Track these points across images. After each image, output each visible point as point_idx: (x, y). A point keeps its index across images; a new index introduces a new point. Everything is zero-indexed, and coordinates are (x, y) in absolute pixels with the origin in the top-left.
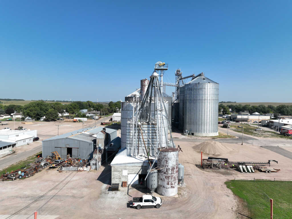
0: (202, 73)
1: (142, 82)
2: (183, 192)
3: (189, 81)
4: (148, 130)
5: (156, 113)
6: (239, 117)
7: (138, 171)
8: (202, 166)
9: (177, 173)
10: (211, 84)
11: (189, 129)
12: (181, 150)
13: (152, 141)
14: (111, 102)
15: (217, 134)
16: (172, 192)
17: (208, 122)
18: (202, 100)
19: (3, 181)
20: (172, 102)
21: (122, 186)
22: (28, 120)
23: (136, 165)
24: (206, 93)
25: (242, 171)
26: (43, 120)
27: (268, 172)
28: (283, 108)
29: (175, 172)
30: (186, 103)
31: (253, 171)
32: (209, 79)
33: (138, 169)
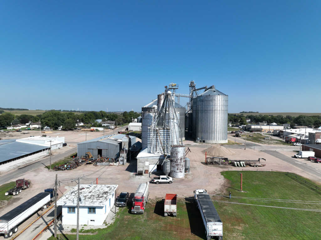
0: (213, 86)
1: (159, 96)
2: (188, 177)
3: (202, 93)
4: (164, 133)
5: (170, 121)
6: (253, 127)
7: (157, 162)
8: (206, 163)
9: (184, 163)
10: (221, 96)
11: (201, 137)
12: (190, 151)
13: (167, 142)
14: (125, 113)
15: (226, 142)
16: (181, 175)
17: (218, 130)
18: (212, 110)
19: (56, 171)
20: (186, 112)
21: (145, 173)
22: (47, 129)
23: (155, 158)
24: (216, 104)
25: (236, 166)
26: (61, 129)
27: (256, 166)
28: (300, 119)
29: (183, 161)
30: (198, 113)
31: (245, 166)
32: (219, 92)
33: (157, 161)
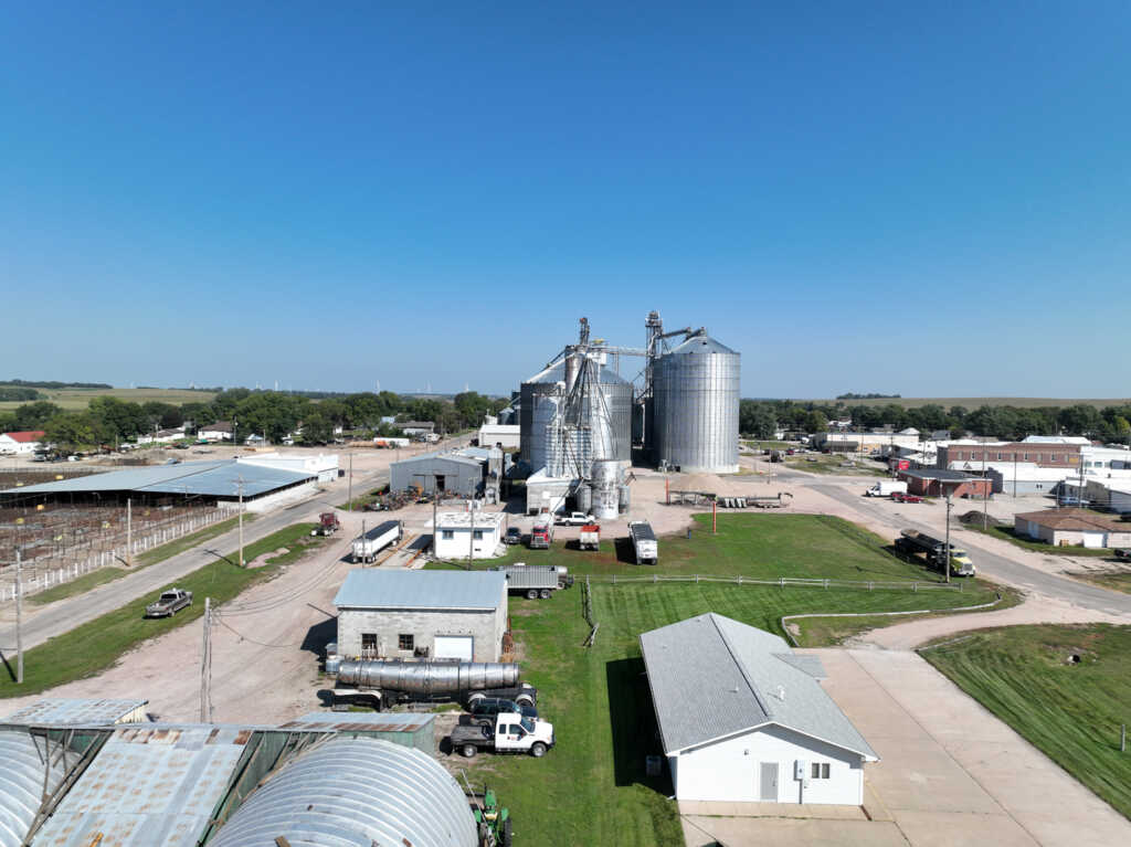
0: (703, 329)
4: (579, 438)
5: (590, 413)
6: (833, 438)
7: (565, 492)
8: (665, 503)
9: (617, 492)
10: (719, 355)
11: (670, 459)
15: (736, 469)
16: (610, 514)
18: (698, 391)
20: (636, 396)
21: (542, 512)
22: (256, 441)
23: (562, 485)
24: (708, 376)
25: (727, 506)
26: (293, 442)
27: (769, 507)
29: (614, 489)
30: (665, 397)
31: (745, 506)
32: (717, 343)
33: (564, 489)
